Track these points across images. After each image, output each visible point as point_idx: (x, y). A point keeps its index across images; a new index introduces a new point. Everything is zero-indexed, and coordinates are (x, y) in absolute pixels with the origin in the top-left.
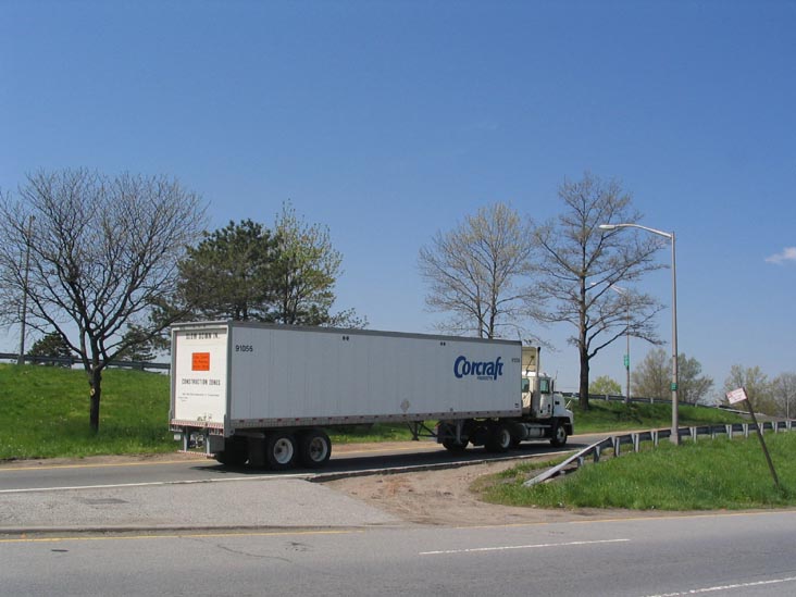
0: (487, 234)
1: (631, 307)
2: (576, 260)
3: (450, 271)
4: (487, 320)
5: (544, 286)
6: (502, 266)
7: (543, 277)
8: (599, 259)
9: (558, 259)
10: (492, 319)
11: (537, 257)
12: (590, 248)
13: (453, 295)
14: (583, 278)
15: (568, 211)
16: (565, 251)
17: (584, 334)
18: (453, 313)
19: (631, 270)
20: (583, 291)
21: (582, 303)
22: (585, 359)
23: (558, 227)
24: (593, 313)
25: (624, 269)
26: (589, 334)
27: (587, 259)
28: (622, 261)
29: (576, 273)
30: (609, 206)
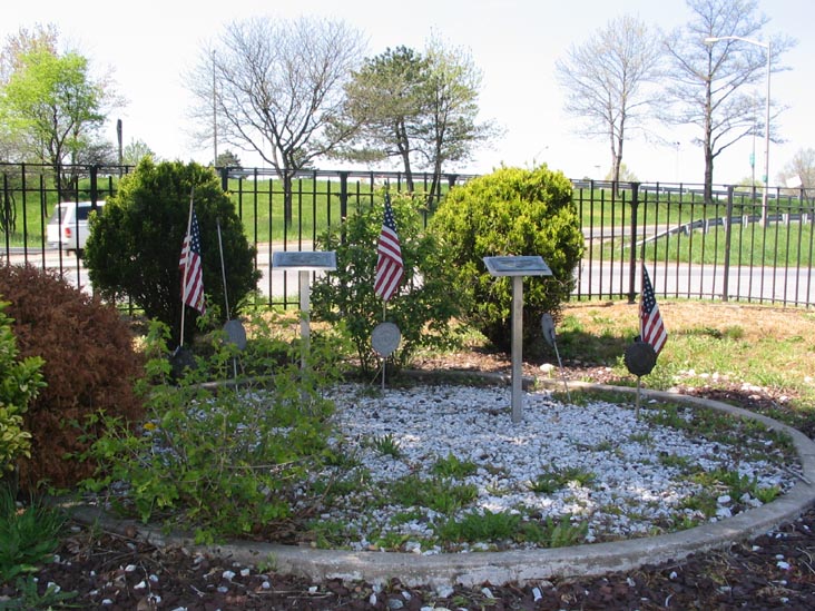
0: (616, 44)
1: (752, 108)
2: (702, 66)
3: (584, 80)
4: (617, 123)
5: (672, 92)
6: (630, 74)
7: (669, 82)
8: (724, 64)
9: (685, 65)
10: (622, 123)
11: (665, 63)
12: (717, 53)
13: (586, 102)
14: (709, 82)
15: (697, 19)
16: (692, 57)
17: (709, 134)
18: (588, 119)
19: (754, 73)
20: (709, 94)
21: (708, 105)
22: (709, 158)
23: (686, 34)
24: (717, 116)
25: (747, 73)
26: (713, 135)
27: (714, 64)
28: (747, 65)
29: (702, 78)
30: (735, 12)
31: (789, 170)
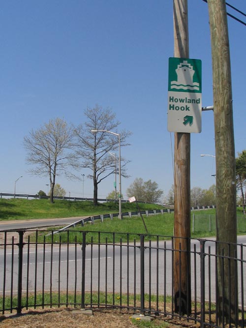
0: (53, 131)
1: (114, 162)
2: (92, 142)
3: (37, 146)
4: (53, 168)
5: (78, 153)
6: (59, 144)
7: (77, 149)
8: (101, 141)
9: (84, 142)
10: (55, 167)
11: (75, 140)
12: (98, 136)
13: (37, 157)
14: (95, 149)
15: (89, 121)
16: (87, 138)
17: (95, 173)
18: (38, 165)
19: (115, 146)
20: (95, 155)
21: (94, 160)
22: (96, 184)
23: (85, 127)
24: (99, 165)
25: (112, 146)
26: (98, 173)
27: (97, 141)
28: (111, 142)
29: (92, 147)
30: (105, 119)
31: (132, 187)
